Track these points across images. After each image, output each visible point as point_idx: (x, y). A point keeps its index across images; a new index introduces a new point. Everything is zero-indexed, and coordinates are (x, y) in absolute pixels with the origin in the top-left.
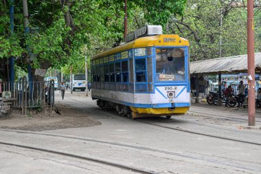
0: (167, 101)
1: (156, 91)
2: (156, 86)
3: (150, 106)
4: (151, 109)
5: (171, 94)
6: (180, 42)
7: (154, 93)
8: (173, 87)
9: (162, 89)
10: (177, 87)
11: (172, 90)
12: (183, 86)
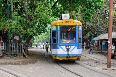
0: (66, 53)
1: (60, 48)
2: (60, 45)
3: (57, 55)
4: (57, 57)
5: (68, 50)
6: (74, 23)
8: (69, 46)
9: (63, 47)
10: (71, 46)
11: (69, 48)
12: (75, 46)
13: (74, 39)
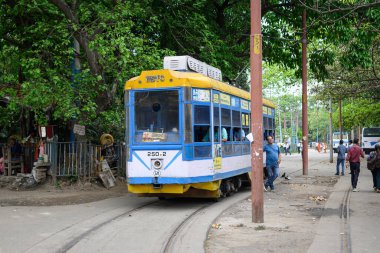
0: (151, 173)
1: (134, 157)
2: (134, 150)
5: (157, 163)
7: (131, 160)
8: (161, 152)
9: (143, 154)
10: (167, 152)
11: (159, 157)
12: (177, 151)
13: (175, 130)
